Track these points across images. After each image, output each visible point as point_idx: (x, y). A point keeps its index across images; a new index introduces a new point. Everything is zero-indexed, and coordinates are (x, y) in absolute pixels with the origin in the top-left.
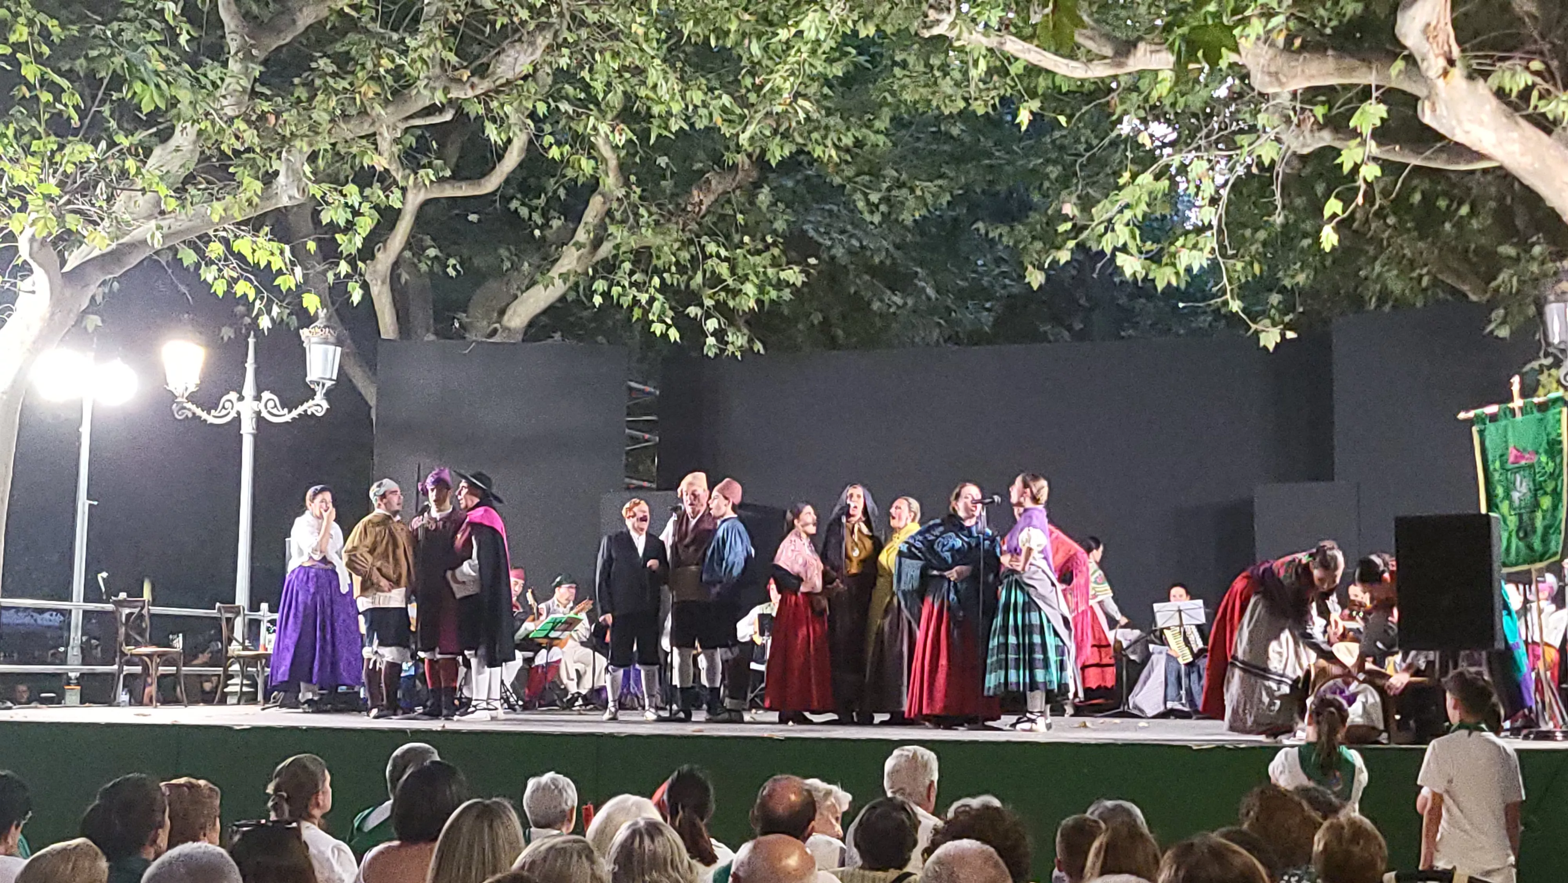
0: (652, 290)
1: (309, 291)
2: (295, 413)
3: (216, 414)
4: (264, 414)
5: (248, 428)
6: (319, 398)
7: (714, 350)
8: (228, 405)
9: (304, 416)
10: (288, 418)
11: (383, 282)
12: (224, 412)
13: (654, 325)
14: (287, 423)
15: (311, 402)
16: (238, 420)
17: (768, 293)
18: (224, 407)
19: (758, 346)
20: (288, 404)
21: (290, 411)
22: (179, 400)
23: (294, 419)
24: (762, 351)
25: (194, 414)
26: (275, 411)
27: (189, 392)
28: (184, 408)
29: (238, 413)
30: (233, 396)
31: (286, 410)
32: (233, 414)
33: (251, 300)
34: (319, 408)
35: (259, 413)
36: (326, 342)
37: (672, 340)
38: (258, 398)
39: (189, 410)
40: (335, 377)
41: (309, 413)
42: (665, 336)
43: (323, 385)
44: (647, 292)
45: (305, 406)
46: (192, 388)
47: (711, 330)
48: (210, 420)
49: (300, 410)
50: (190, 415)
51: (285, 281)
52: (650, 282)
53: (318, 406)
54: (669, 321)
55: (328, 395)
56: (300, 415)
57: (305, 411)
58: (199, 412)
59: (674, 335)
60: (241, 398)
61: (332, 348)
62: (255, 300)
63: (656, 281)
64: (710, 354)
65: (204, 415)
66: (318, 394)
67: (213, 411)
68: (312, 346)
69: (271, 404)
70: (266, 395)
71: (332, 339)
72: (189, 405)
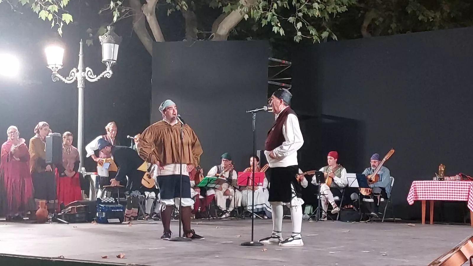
0: (273, 11)
1: (67, 13)
2: (99, 77)
3: (68, 79)
4: (87, 78)
5: (80, 86)
6: (108, 70)
7: (299, 38)
8: (73, 74)
9: (102, 78)
10: (96, 80)
11: (151, 14)
12: (71, 78)
13: (274, 28)
14: (96, 81)
15: (105, 72)
16: (76, 82)
17: (336, 9)
18: (71, 76)
19: (335, 37)
20: (97, 73)
21: (97, 77)
22: (53, 73)
23: (99, 80)
24: (336, 39)
25: (60, 79)
26: (91, 76)
27: (58, 69)
28: (56, 76)
29: (76, 78)
30: (74, 70)
31: (95, 76)
32: (74, 79)
33: (50, 20)
34: (109, 74)
35: (84, 78)
36: (109, 42)
37: (282, 35)
38: (84, 71)
39: (58, 77)
40: (116, 59)
41: (105, 77)
42: (278, 33)
43: (110, 62)
44: (271, 11)
45: (103, 73)
46: (60, 67)
47: (299, 28)
48: (66, 81)
49: (101, 75)
50: (58, 80)
51: (52, 8)
52: (272, 6)
53: (108, 73)
54: (280, 26)
55: (112, 68)
56: (101, 78)
57: (103, 76)
58: (61, 78)
59: (282, 32)
60: (78, 71)
61: (113, 45)
62: (52, 19)
63: (275, 5)
64: (297, 41)
65: (63, 79)
66: (108, 67)
67: (67, 77)
68: (104, 44)
69: (89, 73)
70: (88, 69)
71: (113, 41)
72: (58, 75)
